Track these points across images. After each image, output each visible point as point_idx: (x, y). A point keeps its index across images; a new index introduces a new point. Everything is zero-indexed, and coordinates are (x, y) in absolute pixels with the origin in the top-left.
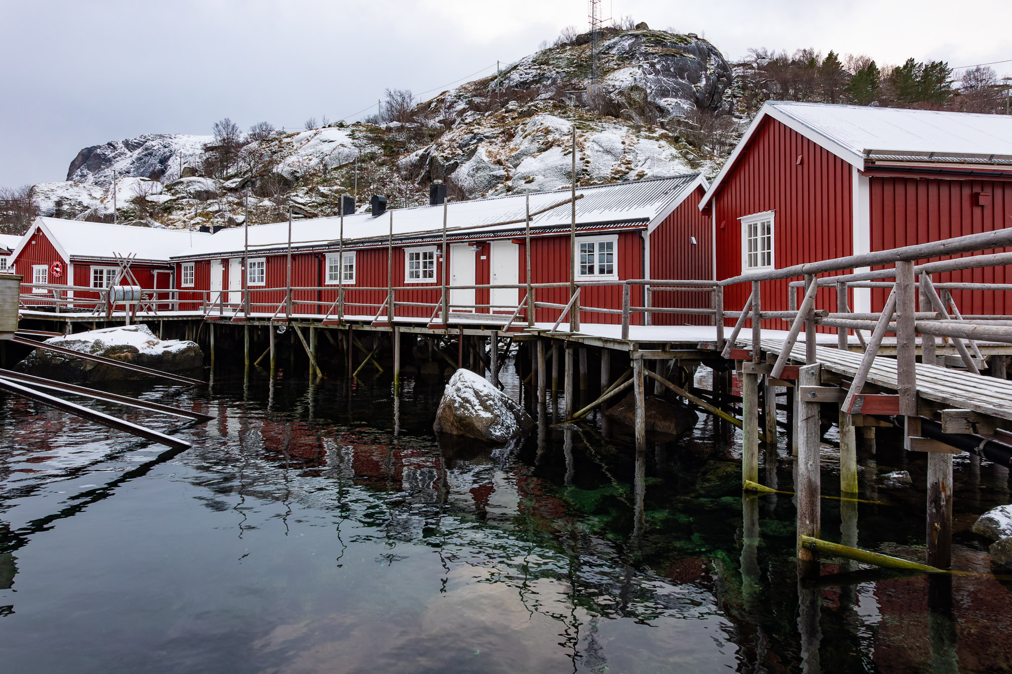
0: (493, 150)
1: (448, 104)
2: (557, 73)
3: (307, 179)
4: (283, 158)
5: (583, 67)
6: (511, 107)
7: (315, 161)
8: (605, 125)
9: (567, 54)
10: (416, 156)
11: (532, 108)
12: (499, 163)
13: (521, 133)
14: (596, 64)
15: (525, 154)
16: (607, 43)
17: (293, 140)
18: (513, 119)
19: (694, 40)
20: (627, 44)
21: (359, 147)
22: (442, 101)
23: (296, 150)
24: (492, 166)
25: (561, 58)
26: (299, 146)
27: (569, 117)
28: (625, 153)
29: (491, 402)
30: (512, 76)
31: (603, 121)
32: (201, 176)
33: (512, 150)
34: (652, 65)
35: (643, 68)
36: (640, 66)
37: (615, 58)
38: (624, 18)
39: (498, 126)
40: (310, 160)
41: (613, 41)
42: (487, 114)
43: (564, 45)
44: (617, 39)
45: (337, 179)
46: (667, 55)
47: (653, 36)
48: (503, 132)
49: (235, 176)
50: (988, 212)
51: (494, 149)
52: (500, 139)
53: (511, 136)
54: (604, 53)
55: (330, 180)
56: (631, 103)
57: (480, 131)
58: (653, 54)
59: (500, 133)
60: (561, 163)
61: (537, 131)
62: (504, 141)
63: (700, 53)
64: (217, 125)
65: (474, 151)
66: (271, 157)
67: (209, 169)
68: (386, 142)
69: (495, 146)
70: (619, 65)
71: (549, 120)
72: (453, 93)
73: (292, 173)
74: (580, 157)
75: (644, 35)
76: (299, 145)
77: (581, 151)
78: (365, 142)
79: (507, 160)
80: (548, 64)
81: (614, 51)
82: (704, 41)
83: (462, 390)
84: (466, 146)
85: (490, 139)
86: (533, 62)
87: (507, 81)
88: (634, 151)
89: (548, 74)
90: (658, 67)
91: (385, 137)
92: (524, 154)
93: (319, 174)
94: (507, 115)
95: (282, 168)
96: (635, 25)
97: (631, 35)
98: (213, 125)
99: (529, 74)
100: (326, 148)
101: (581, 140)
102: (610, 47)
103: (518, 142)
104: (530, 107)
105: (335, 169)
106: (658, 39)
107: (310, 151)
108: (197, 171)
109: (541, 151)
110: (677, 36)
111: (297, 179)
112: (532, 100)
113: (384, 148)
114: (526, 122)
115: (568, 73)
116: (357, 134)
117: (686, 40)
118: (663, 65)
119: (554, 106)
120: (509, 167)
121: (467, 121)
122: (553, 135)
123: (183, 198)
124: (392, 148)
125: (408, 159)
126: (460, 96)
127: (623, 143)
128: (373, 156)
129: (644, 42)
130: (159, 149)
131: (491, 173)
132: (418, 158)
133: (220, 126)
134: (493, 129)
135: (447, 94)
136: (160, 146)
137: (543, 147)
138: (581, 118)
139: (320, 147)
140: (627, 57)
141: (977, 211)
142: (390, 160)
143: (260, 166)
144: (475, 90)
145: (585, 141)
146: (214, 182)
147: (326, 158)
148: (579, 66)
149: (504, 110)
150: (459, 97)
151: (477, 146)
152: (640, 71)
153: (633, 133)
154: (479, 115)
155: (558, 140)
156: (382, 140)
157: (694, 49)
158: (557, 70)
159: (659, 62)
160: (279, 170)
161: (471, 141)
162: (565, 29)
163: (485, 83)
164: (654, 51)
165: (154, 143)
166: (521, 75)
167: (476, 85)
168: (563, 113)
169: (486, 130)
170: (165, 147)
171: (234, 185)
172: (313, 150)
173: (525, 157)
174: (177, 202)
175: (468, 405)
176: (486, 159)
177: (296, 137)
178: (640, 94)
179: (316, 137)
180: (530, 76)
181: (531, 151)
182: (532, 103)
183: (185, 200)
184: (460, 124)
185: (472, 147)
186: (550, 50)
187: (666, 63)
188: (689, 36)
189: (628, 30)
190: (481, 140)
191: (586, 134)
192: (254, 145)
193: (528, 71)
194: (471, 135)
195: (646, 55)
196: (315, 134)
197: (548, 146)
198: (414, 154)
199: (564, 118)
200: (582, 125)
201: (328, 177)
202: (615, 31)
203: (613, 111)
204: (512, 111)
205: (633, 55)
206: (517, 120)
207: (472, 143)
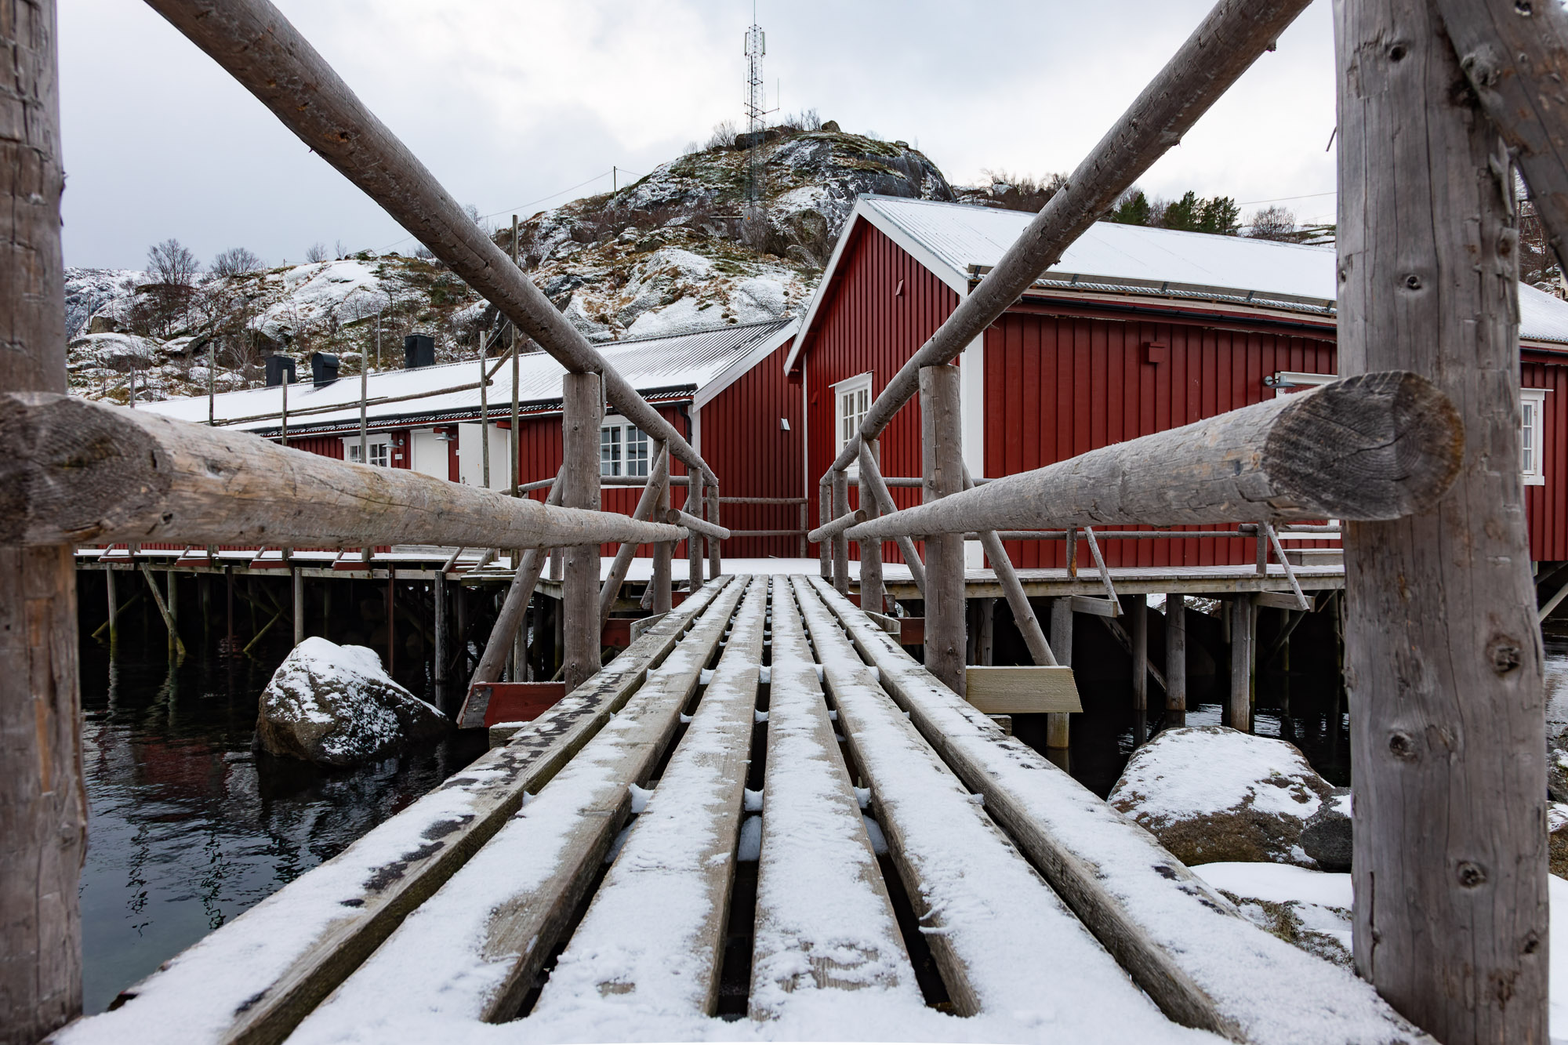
0: (596, 300)
1: (544, 231)
2: (707, 189)
3: (306, 341)
4: (266, 305)
5: (744, 183)
6: (627, 237)
7: (318, 312)
8: (763, 267)
9: (722, 163)
10: (481, 307)
11: (657, 237)
12: (603, 319)
13: (637, 275)
14: (763, 179)
15: (642, 307)
16: (779, 149)
17: (284, 278)
18: (628, 254)
19: (903, 151)
20: (807, 152)
21: (389, 291)
22: (536, 226)
23: (288, 293)
24: (593, 325)
25: (713, 168)
26: (294, 287)
27: (709, 253)
28: (788, 308)
29: (336, 695)
30: (640, 193)
31: (760, 260)
32: (122, 331)
33: (624, 301)
34: (844, 184)
35: (830, 189)
36: (826, 186)
37: (790, 172)
38: (806, 113)
39: (605, 264)
40: (310, 310)
41: (788, 146)
42: (590, 246)
43: (717, 149)
44: (793, 143)
45: (352, 340)
46: (865, 170)
47: (845, 141)
48: (611, 274)
49: (185, 333)
50: (1163, 372)
51: (596, 298)
52: (607, 285)
53: (625, 280)
54: (775, 164)
55: (340, 342)
56: (804, 235)
57: (577, 271)
58: (845, 168)
59: (607, 275)
60: (694, 322)
61: (660, 273)
62: (612, 287)
63: (912, 170)
64: (155, 250)
65: (567, 301)
66: (245, 304)
67: (140, 322)
68: (435, 285)
69: (598, 294)
70: (796, 182)
71: (679, 256)
72: (552, 214)
73: (280, 330)
74: (722, 313)
75: (833, 140)
76: (292, 285)
77: (724, 304)
78: (400, 283)
79: (615, 316)
80: (693, 176)
81: (789, 162)
82: (917, 152)
83: (289, 676)
84: (554, 292)
85: (592, 283)
86: (672, 171)
87: (632, 200)
88: (801, 307)
89: (693, 191)
90: (852, 187)
91: (434, 277)
92: (640, 308)
93: (325, 333)
94: (621, 247)
95: (263, 323)
96: (822, 124)
97: (814, 138)
98: (149, 251)
99: (664, 190)
100: (337, 291)
101: (725, 287)
102: (784, 156)
103: (634, 289)
104: (653, 236)
105: (351, 325)
106: (853, 147)
107: (312, 296)
108: (115, 323)
109: (665, 302)
110: (880, 144)
111: (288, 340)
112: (659, 227)
113: (432, 294)
114: (646, 258)
115: (722, 190)
116: (389, 271)
117: (891, 150)
118: (858, 185)
119: (690, 236)
120: (619, 327)
121: (559, 256)
122: (684, 279)
123: (89, 366)
124: (444, 294)
125: (466, 312)
126: (562, 219)
127: (786, 294)
128: (412, 307)
129: (832, 150)
130: (90, 294)
131: (591, 335)
132: (483, 310)
133: (161, 253)
134: (597, 269)
135: (543, 216)
136: (93, 288)
137: (669, 296)
138: (727, 255)
139: (327, 290)
140: (807, 172)
141: (1147, 372)
142: (440, 312)
143: (227, 318)
144: (586, 211)
145: (731, 289)
146: (145, 342)
147: (337, 307)
148: (739, 181)
149: (617, 240)
150: (560, 221)
151: (571, 294)
152: (826, 193)
153: (802, 281)
154: (578, 246)
155: (692, 286)
156: (428, 281)
157: (903, 165)
158: (706, 185)
159: (853, 180)
160: (257, 325)
161: (562, 285)
162: (718, 124)
163: (599, 202)
164: (846, 164)
165: (81, 283)
166: (654, 191)
167: (587, 204)
168: (701, 247)
169: (586, 270)
170: (101, 289)
171: (179, 348)
172: (316, 294)
173: (641, 311)
174: (77, 373)
175: (293, 701)
176: (583, 314)
177: (289, 273)
178: (816, 224)
179: (321, 274)
180: (667, 193)
181: (651, 303)
182: (657, 231)
183: (91, 370)
184: (548, 259)
185: (564, 295)
186: (698, 155)
187: (863, 182)
188: (898, 144)
189: (810, 132)
190: (577, 285)
191: (733, 280)
192: (218, 284)
193: (664, 185)
194: (563, 276)
195: (834, 169)
196: (321, 270)
197: (676, 296)
198: (477, 304)
199: (703, 254)
200: (728, 266)
201: (338, 337)
202: (791, 132)
203: (777, 247)
204: (628, 242)
205: (816, 168)
206: (633, 256)
207: (563, 288)
